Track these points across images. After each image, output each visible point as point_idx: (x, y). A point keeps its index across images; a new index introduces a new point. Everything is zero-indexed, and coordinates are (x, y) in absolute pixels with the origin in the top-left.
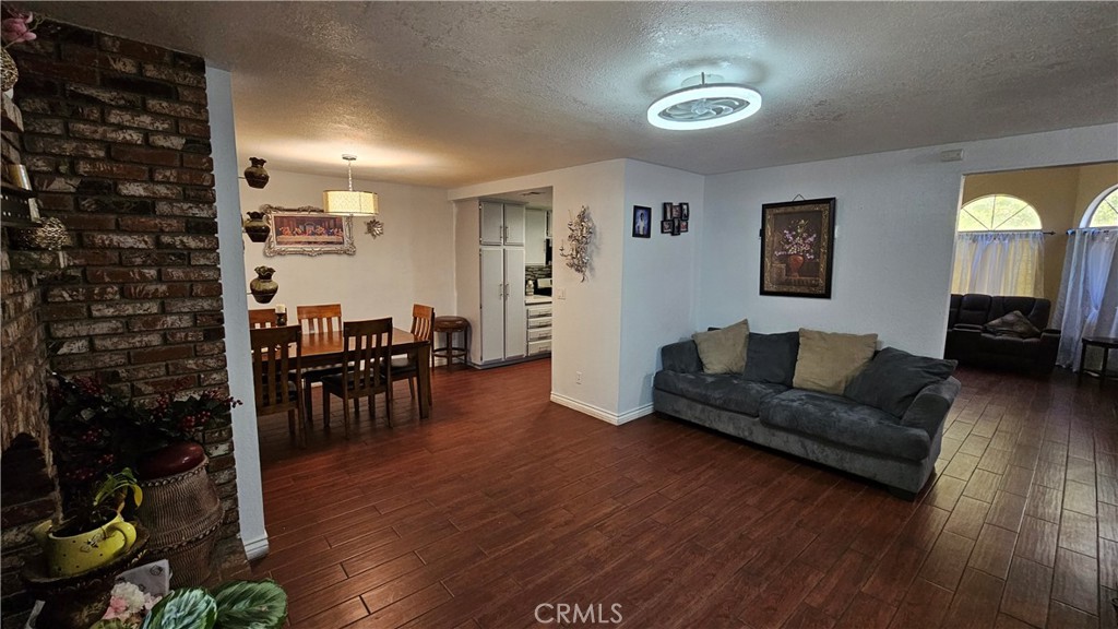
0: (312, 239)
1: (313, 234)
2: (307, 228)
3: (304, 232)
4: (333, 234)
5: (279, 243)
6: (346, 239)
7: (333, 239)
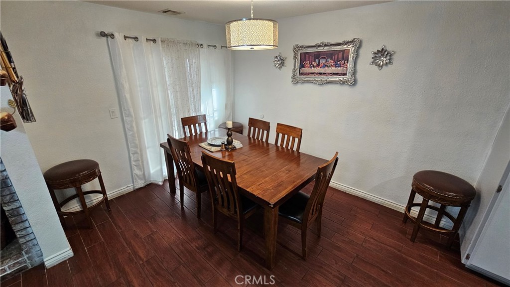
0: (322, 70)
1: (325, 66)
2: (321, 61)
3: (318, 65)
4: (340, 66)
5: (302, 74)
6: (349, 70)
7: (339, 70)
